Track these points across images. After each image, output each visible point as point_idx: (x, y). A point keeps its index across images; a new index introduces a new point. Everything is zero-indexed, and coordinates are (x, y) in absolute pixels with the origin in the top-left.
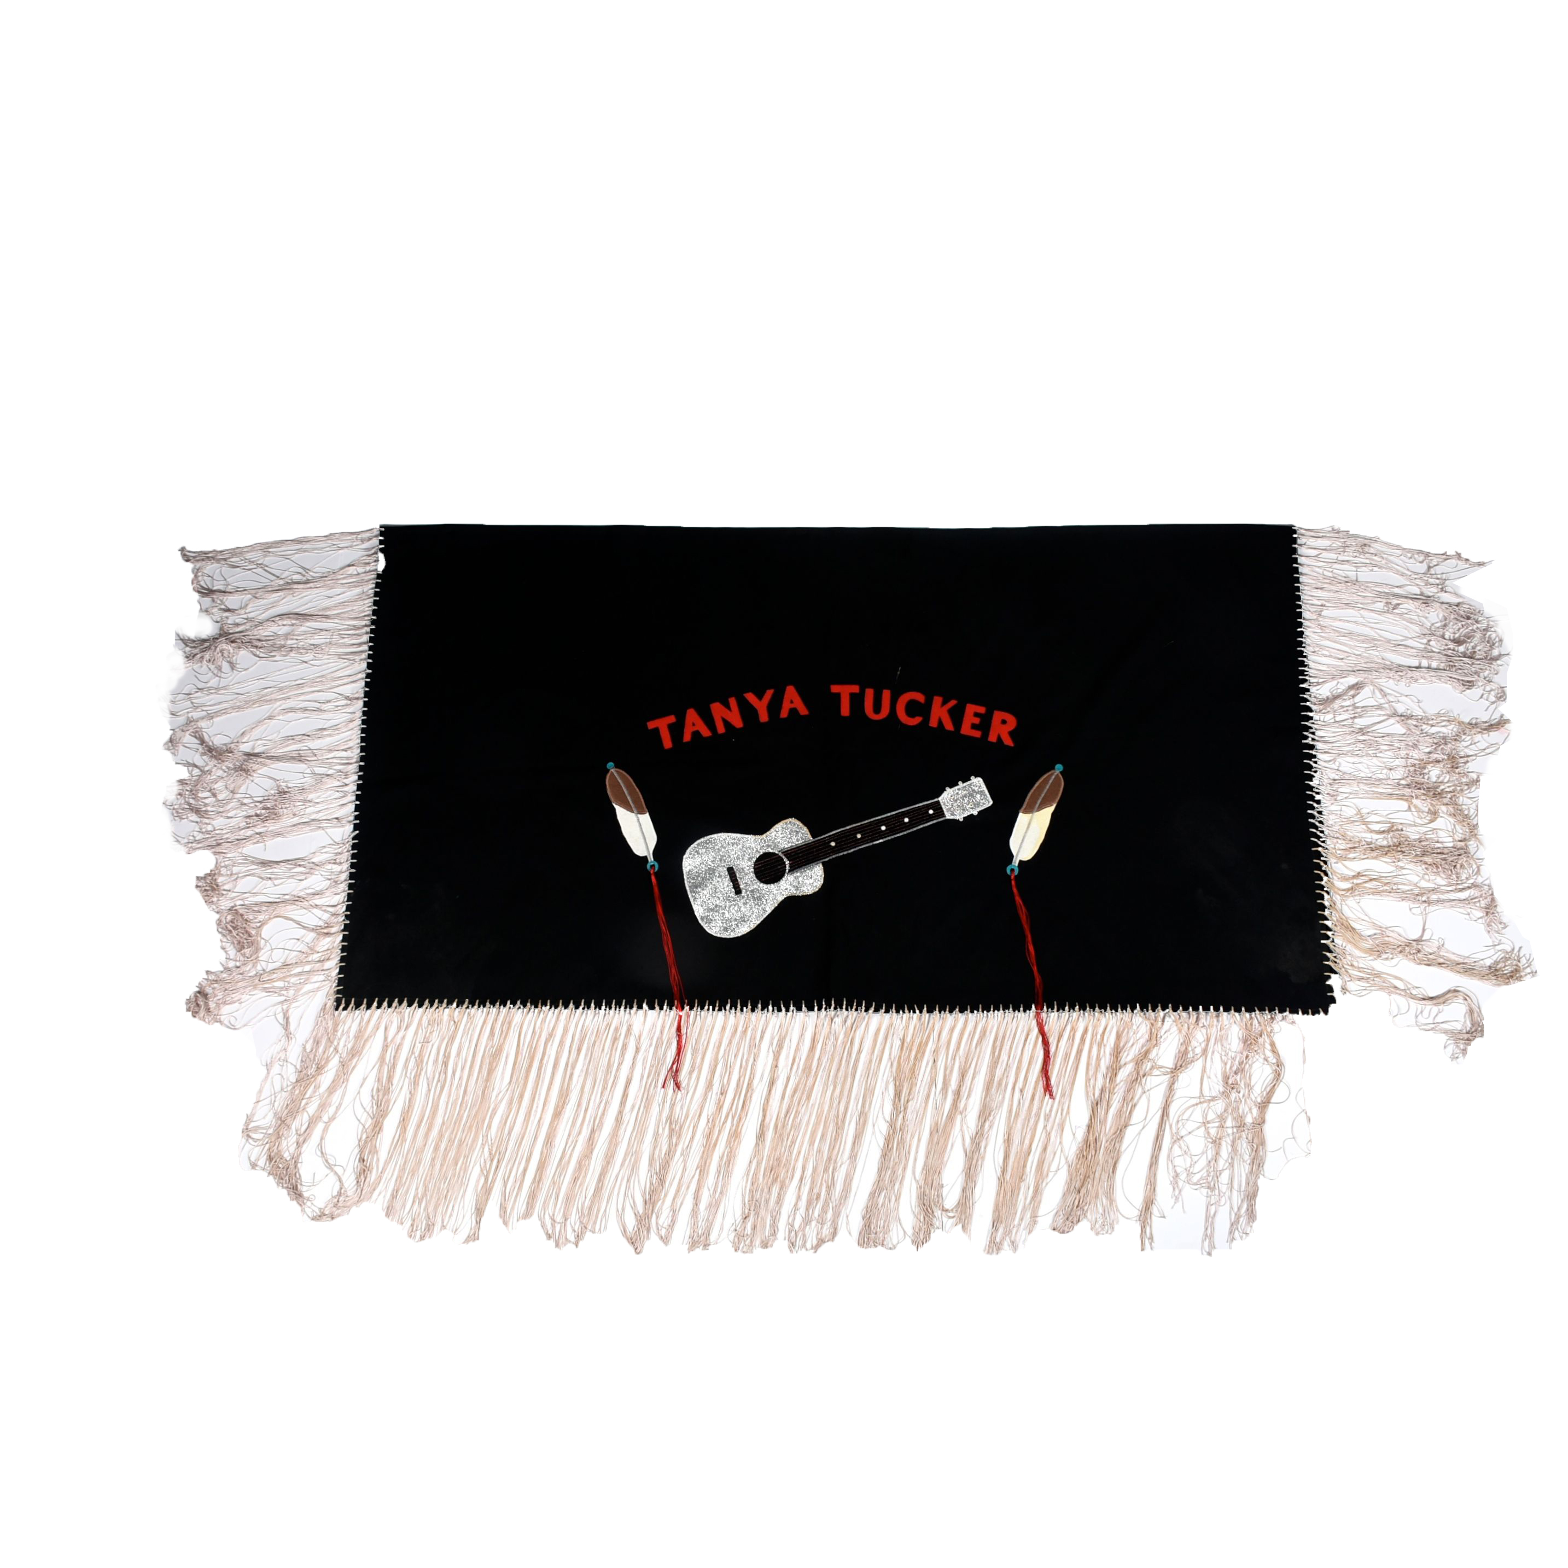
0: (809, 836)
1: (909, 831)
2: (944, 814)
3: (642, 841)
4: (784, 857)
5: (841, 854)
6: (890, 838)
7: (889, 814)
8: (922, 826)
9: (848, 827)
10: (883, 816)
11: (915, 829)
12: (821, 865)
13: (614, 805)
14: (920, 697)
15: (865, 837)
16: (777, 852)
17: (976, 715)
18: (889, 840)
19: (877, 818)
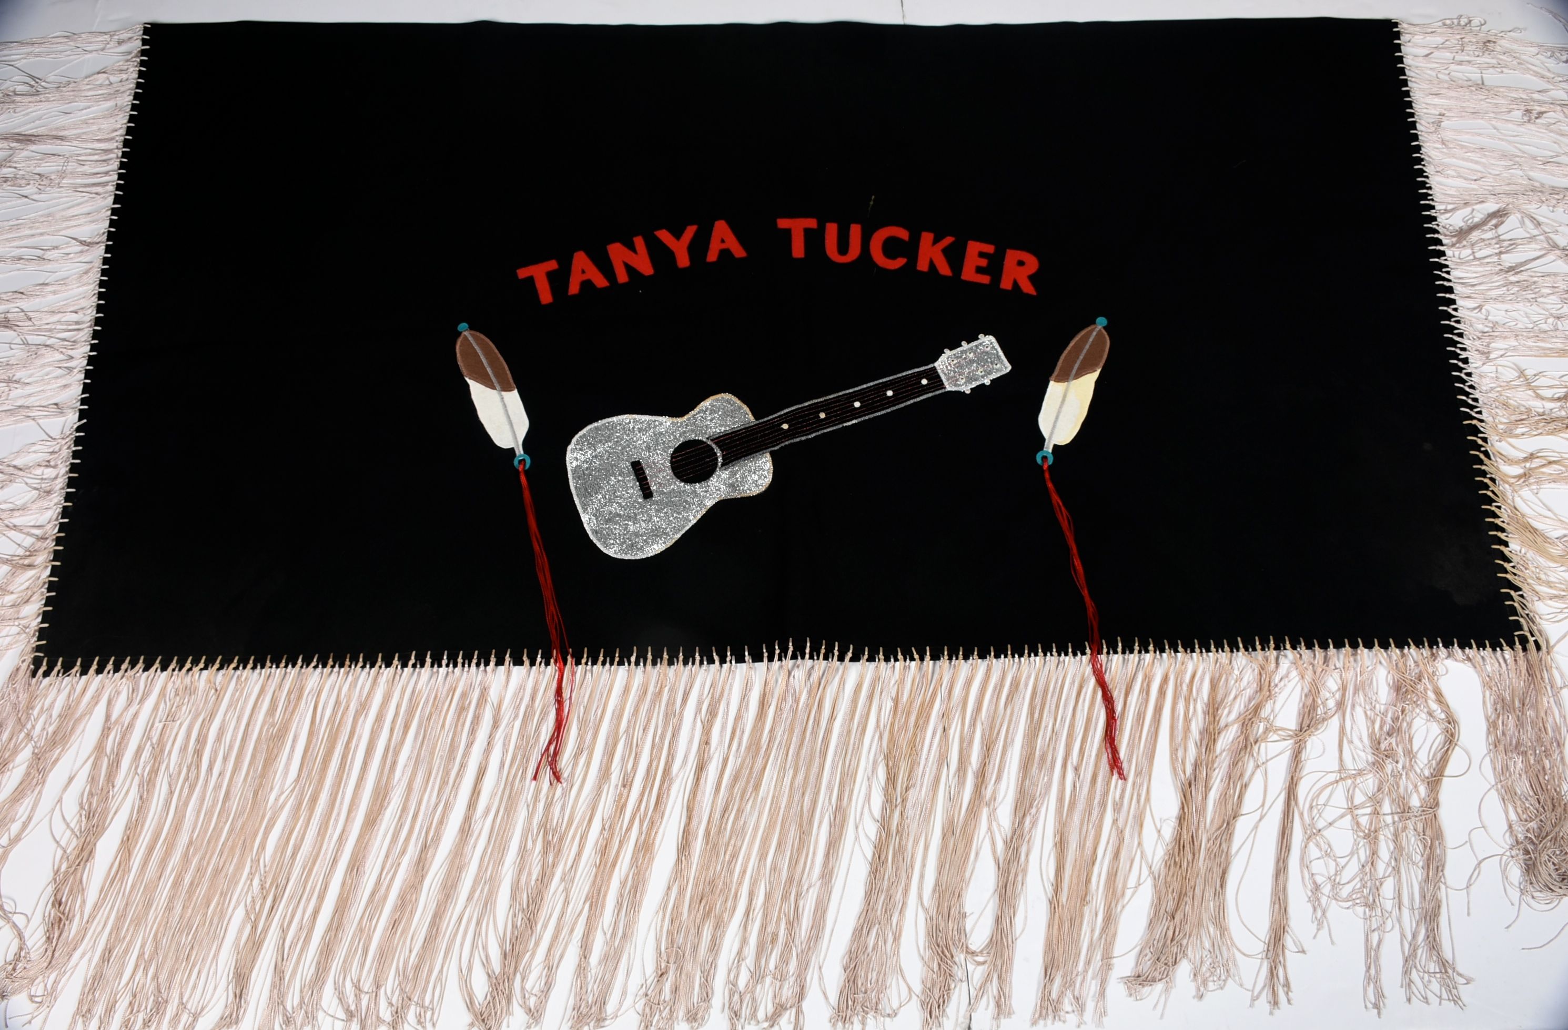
0: (752, 418)
1: (894, 408)
2: (943, 384)
3: (508, 427)
4: (714, 446)
5: (798, 440)
6: (867, 418)
7: (865, 386)
8: (912, 401)
9: (806, 404)
10: (856, 389)
11: (902, 405)
12: (768, 455)
13: (467, 379)
14: (903, 234)
15: (831, 417)
16: (704, 440)
17: (982, 255)
18: (865, 420)
19: (847, 392)
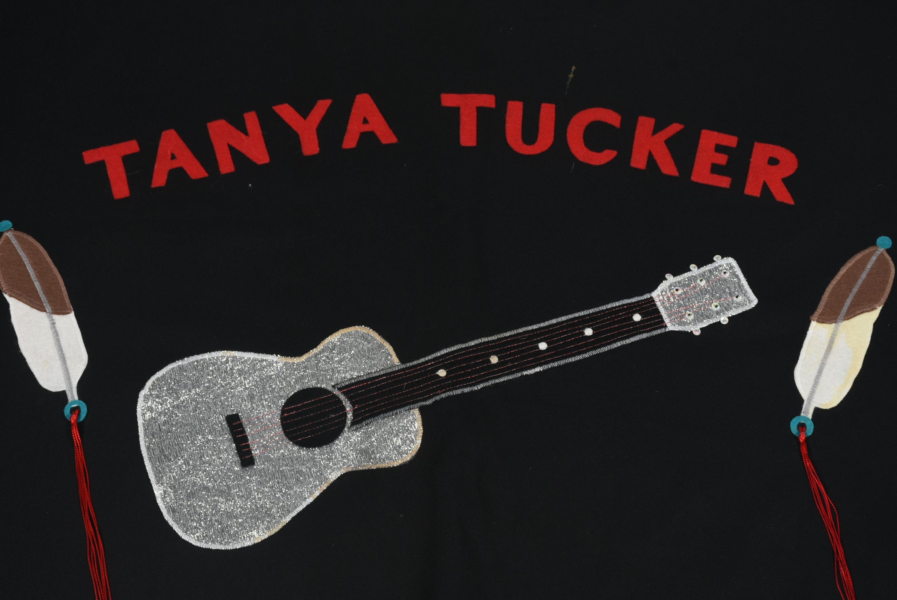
0: (396, 360)
1: (594, 353)
2: (663, 321)
3: (58, 363)
4: (342, 397)
5: (459, 392)
6: (556, 364)
7: (554, 321)
8: (619, 344)
9: (472, 343)
10: (542, 325)
11: (606, 349)
12: (416, 413)
13: (6, 296)
14: (612, 118)
15: (507, 362)
16: (330, 388)
17: (719, 148)
18: (553, 368)
19: (530, 328)
